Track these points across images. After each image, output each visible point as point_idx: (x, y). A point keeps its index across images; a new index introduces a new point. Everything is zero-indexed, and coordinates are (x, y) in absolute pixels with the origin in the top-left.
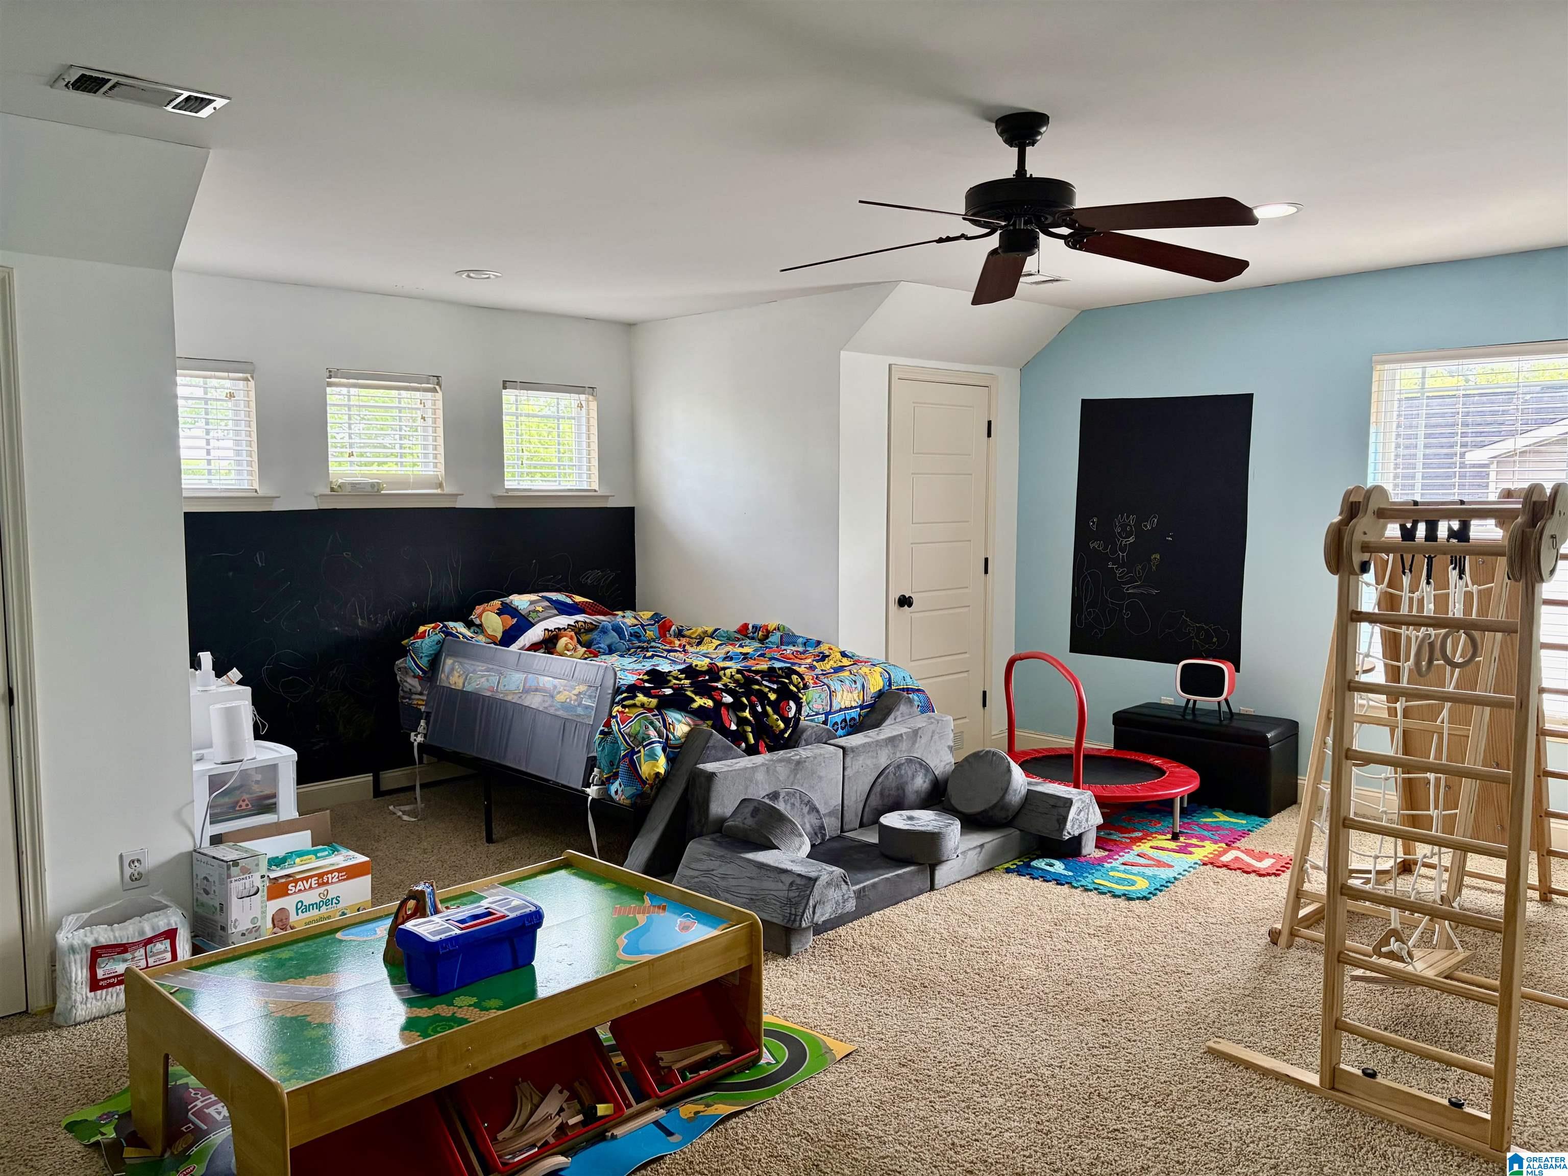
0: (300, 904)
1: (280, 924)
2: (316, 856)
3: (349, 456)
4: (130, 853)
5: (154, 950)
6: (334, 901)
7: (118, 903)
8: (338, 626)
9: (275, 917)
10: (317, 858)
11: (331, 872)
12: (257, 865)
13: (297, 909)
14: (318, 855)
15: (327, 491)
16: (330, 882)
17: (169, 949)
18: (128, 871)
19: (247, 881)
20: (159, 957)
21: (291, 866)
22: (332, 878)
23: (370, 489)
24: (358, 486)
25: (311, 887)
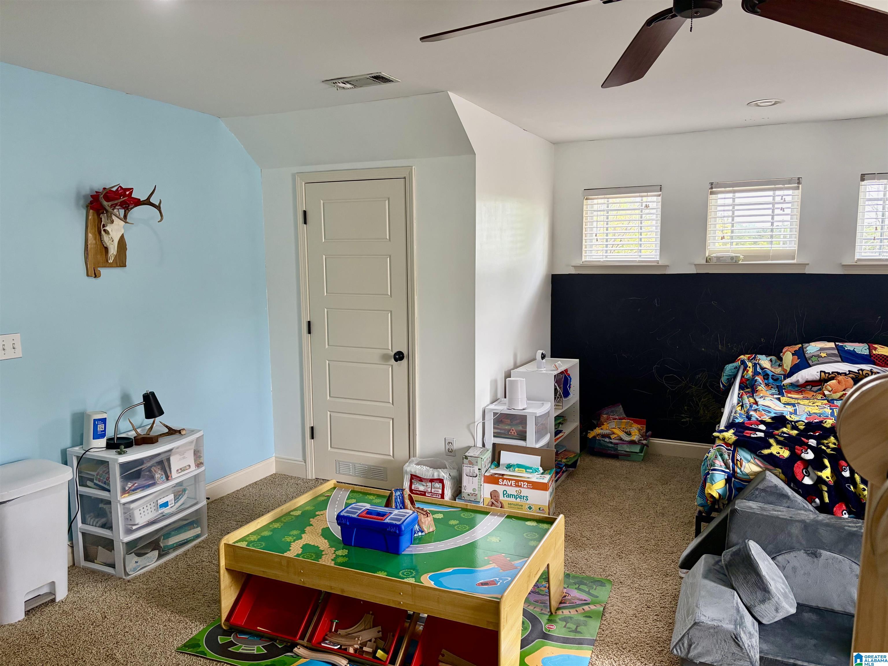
0: (505, 492)
1: (495, 498)
2: (526, 470)
3: (722, 239)
4: (449, 438)
5: (435, 485)
6: (525, 498)
7: (432, 459)
8: (704, 348)
9: (492, 493)
10: (526, 472)
11: (524, 481)
12: (477, 462)
13: (504, 494)
14: (527, 470)
15: (704, 262)
16: (522, 486)
17: (441, 488)
18: (447, 447)
19: (471, 469)
20: (436, 490)
21: (514, 471)
22: (524, 485)
23: (730, 261)
24: (721, 259)
25: (511, 485)
